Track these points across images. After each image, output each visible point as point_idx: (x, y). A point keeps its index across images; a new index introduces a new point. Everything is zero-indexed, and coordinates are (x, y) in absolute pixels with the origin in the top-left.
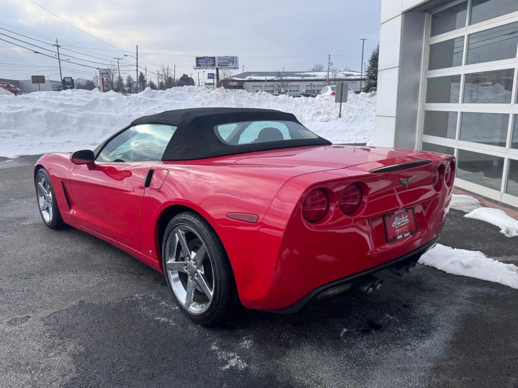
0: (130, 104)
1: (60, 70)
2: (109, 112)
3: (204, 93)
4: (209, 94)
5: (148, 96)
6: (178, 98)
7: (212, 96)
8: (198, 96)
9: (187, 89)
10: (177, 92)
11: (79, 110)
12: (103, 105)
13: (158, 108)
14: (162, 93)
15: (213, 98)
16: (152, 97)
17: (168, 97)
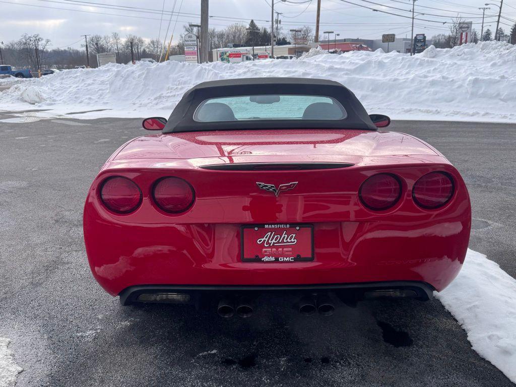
0: (403, 66)
1: (413, 27)
2: (377, 75)
3: (502, 49)
4: (507, 51)
5: (428, 56)
6: (465, 57)
7: (510, 53)
8: (492, 54)
9: (481, 46)
10: (466, 50)
11: (346, 74)
12: (375, 67)
13: (433, 70)
14: (447, 52)
15: (511, 57)
16: (434, 57)
17: (452, 56)
